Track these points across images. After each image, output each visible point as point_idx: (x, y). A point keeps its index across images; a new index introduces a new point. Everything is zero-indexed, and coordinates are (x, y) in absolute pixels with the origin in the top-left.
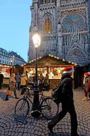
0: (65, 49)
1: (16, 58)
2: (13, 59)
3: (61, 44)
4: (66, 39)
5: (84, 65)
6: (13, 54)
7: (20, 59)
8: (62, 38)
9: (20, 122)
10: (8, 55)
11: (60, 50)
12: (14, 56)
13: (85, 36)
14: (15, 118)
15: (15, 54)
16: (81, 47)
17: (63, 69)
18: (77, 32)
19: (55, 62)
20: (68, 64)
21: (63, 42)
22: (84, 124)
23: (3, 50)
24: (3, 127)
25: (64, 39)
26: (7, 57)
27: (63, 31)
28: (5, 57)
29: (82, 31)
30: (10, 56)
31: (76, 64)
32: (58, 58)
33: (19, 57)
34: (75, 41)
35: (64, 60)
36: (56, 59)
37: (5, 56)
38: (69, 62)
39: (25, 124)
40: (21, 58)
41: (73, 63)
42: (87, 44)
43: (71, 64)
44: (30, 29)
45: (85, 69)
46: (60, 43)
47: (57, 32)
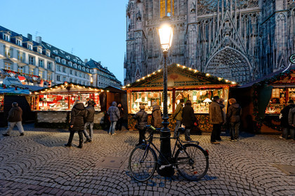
0: (202, 52)
1: (100, 73)
2: (95, 75)
3: (195, 40)
4: (207, 28)
5: (251, 85)
6: (93, 64)
7: (107, 75)
8: (197, 26)
9: (142, 182)
10: (83, 68)
11: (192, 53)
12: (95, 70)
13: (252, 19)
14: (131, 177)
15: (97, 65)
16: (241, 45)
17: (202, 93)
18: (232, 12)
19: (188, 79)
20: (218, 82)
21: (200, 36)
22: (258, 190)
23: (74, 57)
24: (116, 188)
25: (201, 30)
26: (82, 71)
27: (200, 10)
28: (78, 72)
29: (245, 7)
30: (88, 70)
31: (233, 83)
32: (196, 71)
33: (105, 71)
34: (228, 31)
35: (208, 75)
36: (192, 72)
37: (78, 69)
38: (220, 79)
39: (152, 186)
40: (110, 74)
41: (227, 81)
42: (254, 38)
43: (223, 82)
44: (128, 10)
45: (253, 92)
46: (193, 39)
47: (186, 13)
